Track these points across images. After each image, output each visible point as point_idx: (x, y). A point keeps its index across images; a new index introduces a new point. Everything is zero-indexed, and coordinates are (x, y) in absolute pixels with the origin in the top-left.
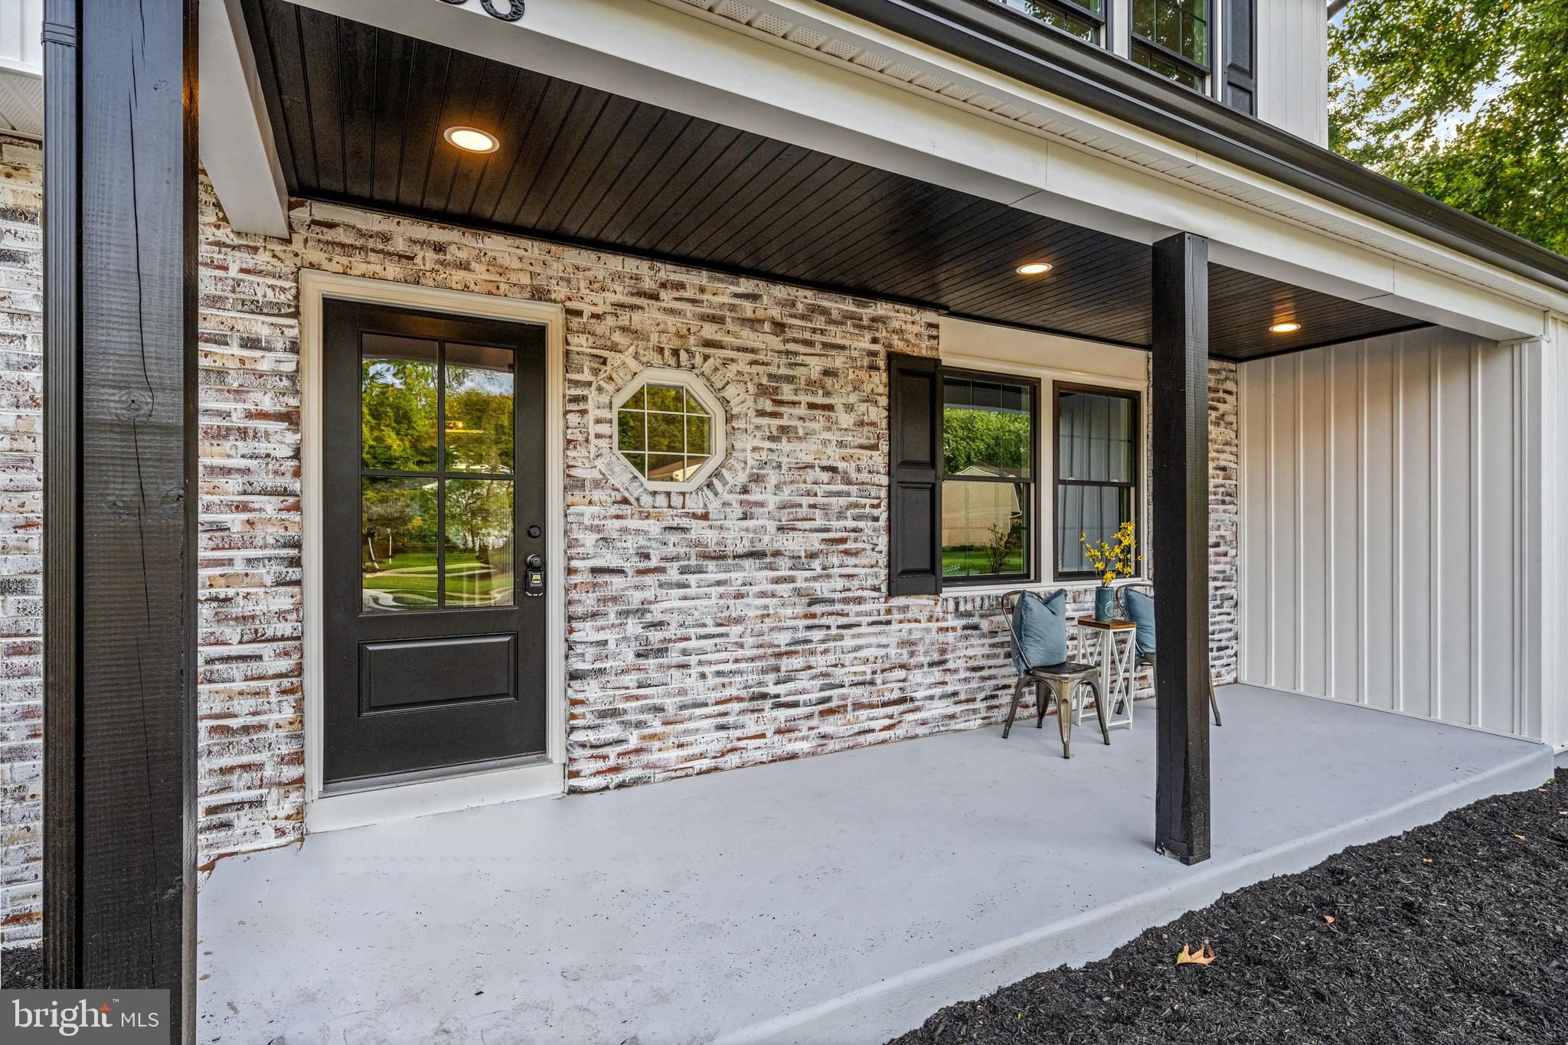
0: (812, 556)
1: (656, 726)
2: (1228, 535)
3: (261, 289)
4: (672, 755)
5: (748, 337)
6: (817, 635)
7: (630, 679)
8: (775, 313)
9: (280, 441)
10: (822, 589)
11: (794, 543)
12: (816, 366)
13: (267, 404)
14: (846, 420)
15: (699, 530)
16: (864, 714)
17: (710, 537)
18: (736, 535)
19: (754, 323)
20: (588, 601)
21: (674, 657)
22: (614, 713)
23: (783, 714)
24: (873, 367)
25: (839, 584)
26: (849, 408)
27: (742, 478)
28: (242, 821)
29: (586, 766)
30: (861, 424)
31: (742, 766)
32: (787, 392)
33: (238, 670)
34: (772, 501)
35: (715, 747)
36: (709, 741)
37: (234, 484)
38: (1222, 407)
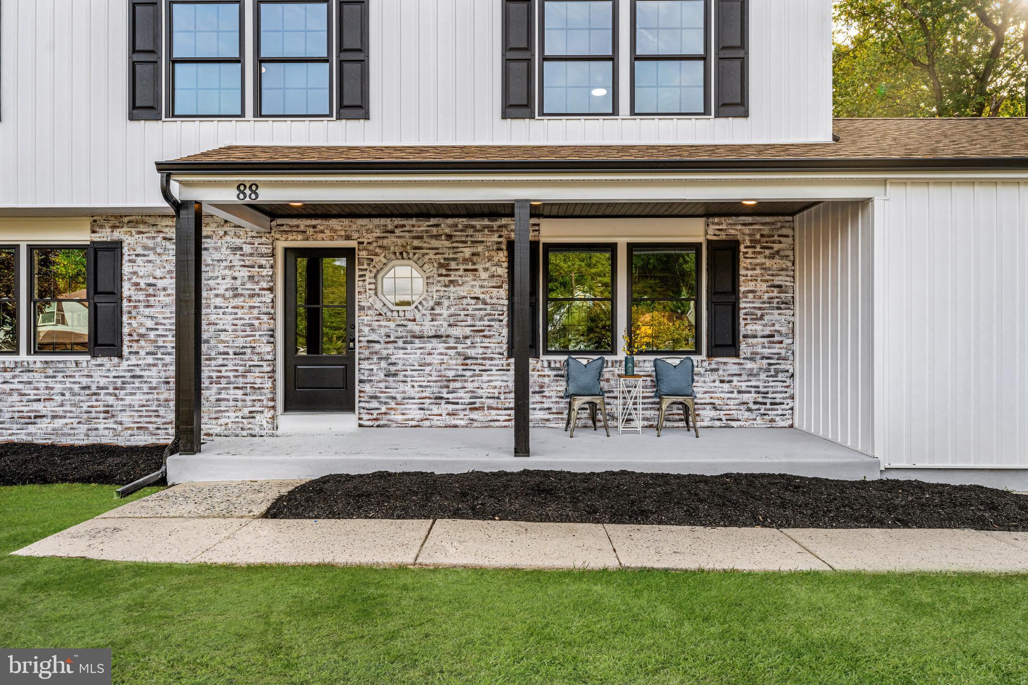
0: (466, 337)
1: (393, 405)
3: (264, 249)
4: (400, 418)
5: (434, 243)
6: (468, 373)
7: (382, 385)
8: (448, 231)
9: (268, 297)
10: (471, 352)
11: (457, 332)
12: (467, 252)
13: (265, 285)
14: (484, 275)
15: (411, 326)
16: (494, 412)
17: (417, 329)
18: (428, 328)
19: (437, 237)
20: (366, 353)
21: (401, 378)
22: (376, 397)
23: (451, 407)
24: (499, 249)
25: (481, 351)
26: (486, 269)
27: (431, 303)
29: (366, 417)
31: (431, 427)
32: (453, 265)
33: (257, 369)
34: (446, 313)
35: (418, 417)
36: (416, 414)
37: (256, 311)
38: (776, 247)
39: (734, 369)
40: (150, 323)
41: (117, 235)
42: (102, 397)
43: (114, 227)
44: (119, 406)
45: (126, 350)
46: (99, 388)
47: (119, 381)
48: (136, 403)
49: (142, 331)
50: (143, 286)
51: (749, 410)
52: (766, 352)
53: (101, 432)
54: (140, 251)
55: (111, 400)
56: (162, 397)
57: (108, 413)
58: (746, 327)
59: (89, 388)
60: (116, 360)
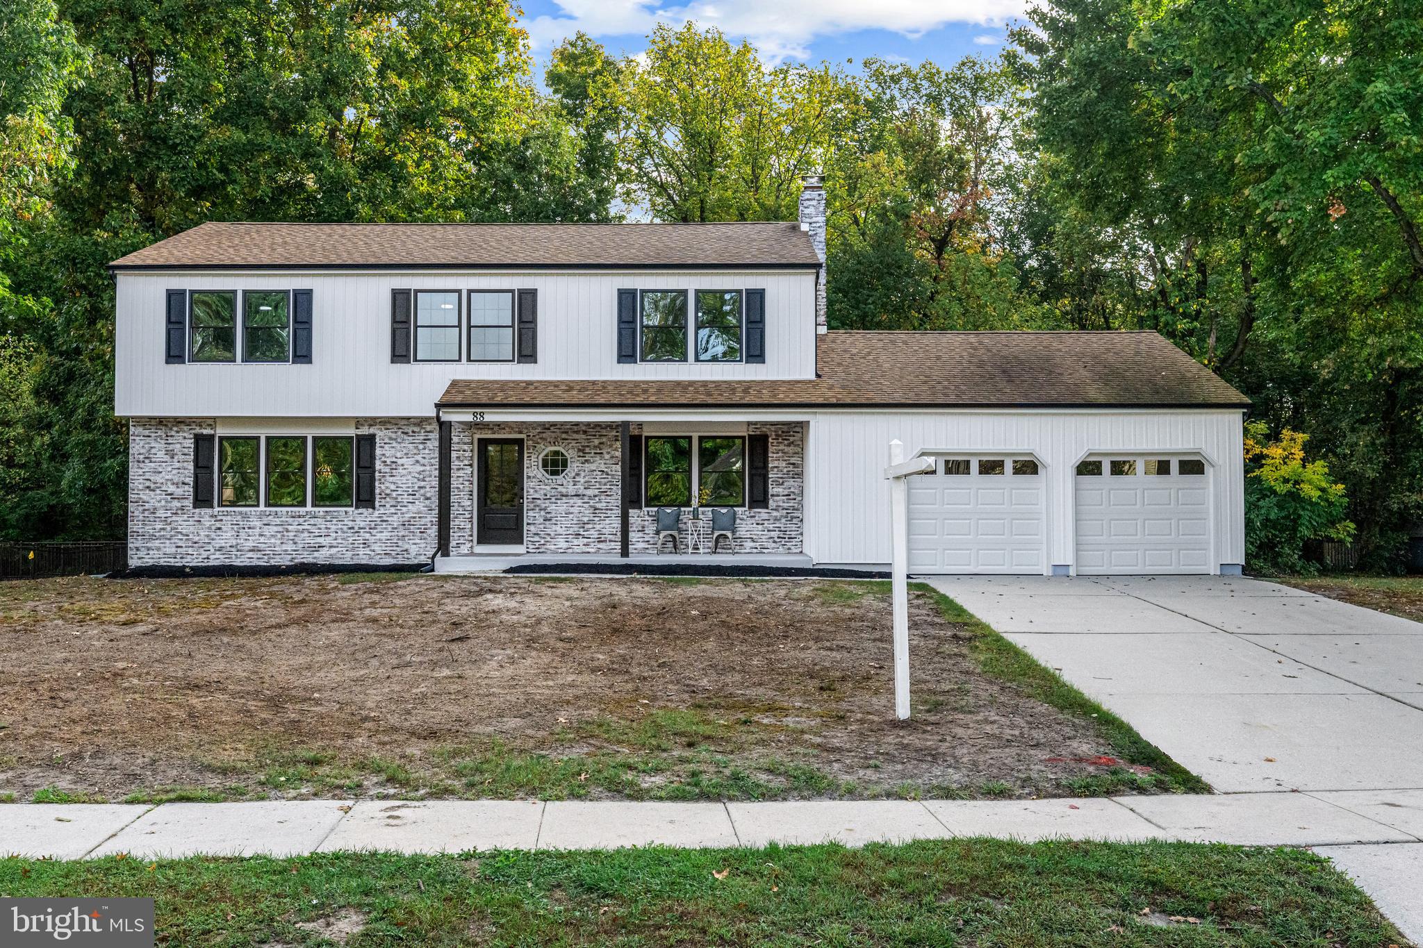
0: (595, 496)
1: (548, 539)
2: (796, 491)
3: (466, 440)
4: (553, 547)
5: (576, 436)
6: (597, 519)
7: (542, 526)
8: (584, 428)
9: (469, 470)
10: (598, 506)
11: (589, 492)
12: (596, 442)
13: (467, 463)
14: (607, 456)
15: (560, 489)
16: (613, 543)
17: (564, 491)
18: (571, 489)
19: (577, 432)
20: (532, 506)
21: (553, 521)
22: (537, 534)
23: (586, 540)
24: (617, 440)
25: (604, 504)
26: (608, 453)
27: (573, 474)
28: (462, 546)
29: (531, 547)
30: (612, 457)
32: (587, 450)
34: (582, 481)
36: (563, 545)
37: (461, 479)
38: (792, 439)
39: (765, 516)
40: (393, 487)
41: (372, 431)
42: (361, 534)
43: (370, 425)
44: (372, 539)
45: (377, 504)
46: (360, 528)
47: (373, 524)
48: (384, 538)
49: (388, 491)
50: (388, 463)
51: (774, 542)
52: (786, 505)
53: (361, 556)
54: (387, 441)
55: (367, 536)
56: (400, 534)
57: (366, 544)
58: (772, 490)
59: (353, 528)
60: (370, 510)
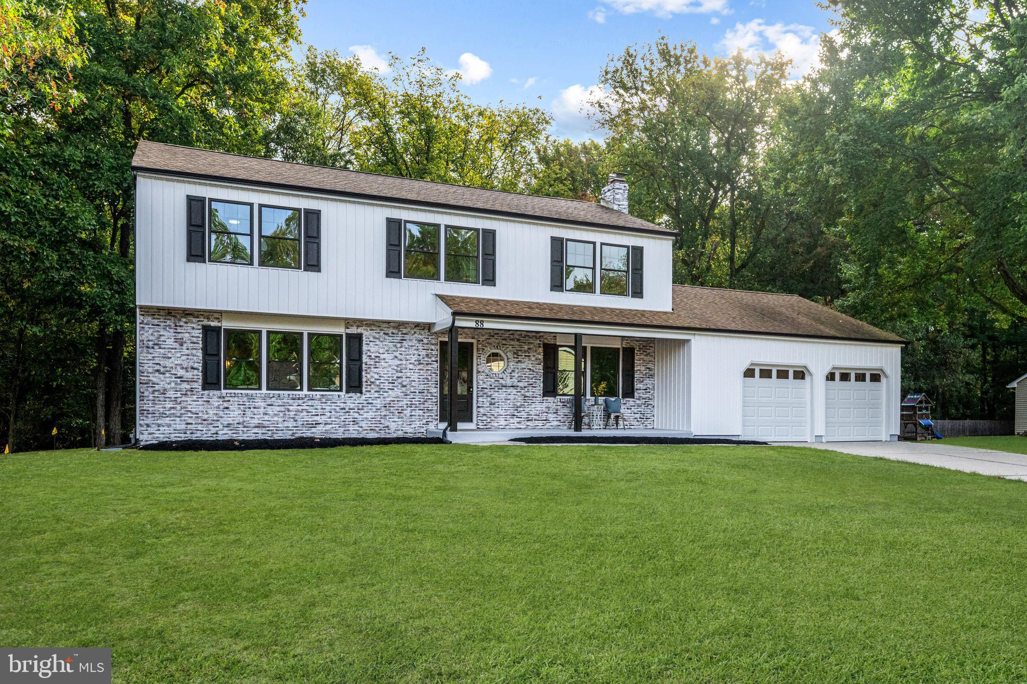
0: (525, 387)
1: (493, 418)
2: (651, 387)
3: (433, 342)
5: (512, 343)
6: (526, 404)
7: (488, 409)
8: (518, 337)
9: (435, 365)
10: (527, 394)
11: (521, 384)
12: (526, 347)
13: (434, 359)
14: (533, 359)
15: (501, 381)
16: (537, 422)
17: (504, 382)
18: (509, 382)
19: (513, 340)
20: (481, 393)
21: (496, 405)
22: (485, 415)
23: (518, 419)
24: (540, 347)
25: (531, 393)
26: (534, 356)
27: (510, 371)
28: (430, 424)
29: (480, 424)
30: (537, 359)
32: (520, 353)
33: (430, 401)
34: (517, 376)
35: (504, 424)
36: (503, 423)
37: (429, 372)
38: (648, 351)
39: (632, 403)
40: (376, 376)
41: (359, 331)
42: (351, 414)
43: (358, 327)
44: (360, 418)
45: (364, 390)
46: (350, 409)
47: (361, 405)
48: (369, 417)
49: (373, 380)
50: (373, 357)
51: (638, 421)
52: (644, 396)
53: (351, 432)
54: (371, 339)
55: (356, 415)
56: (383, 414)
57: (355, 422)
58: (637, 385)
59: (344, 409)
60: (359, 395)
